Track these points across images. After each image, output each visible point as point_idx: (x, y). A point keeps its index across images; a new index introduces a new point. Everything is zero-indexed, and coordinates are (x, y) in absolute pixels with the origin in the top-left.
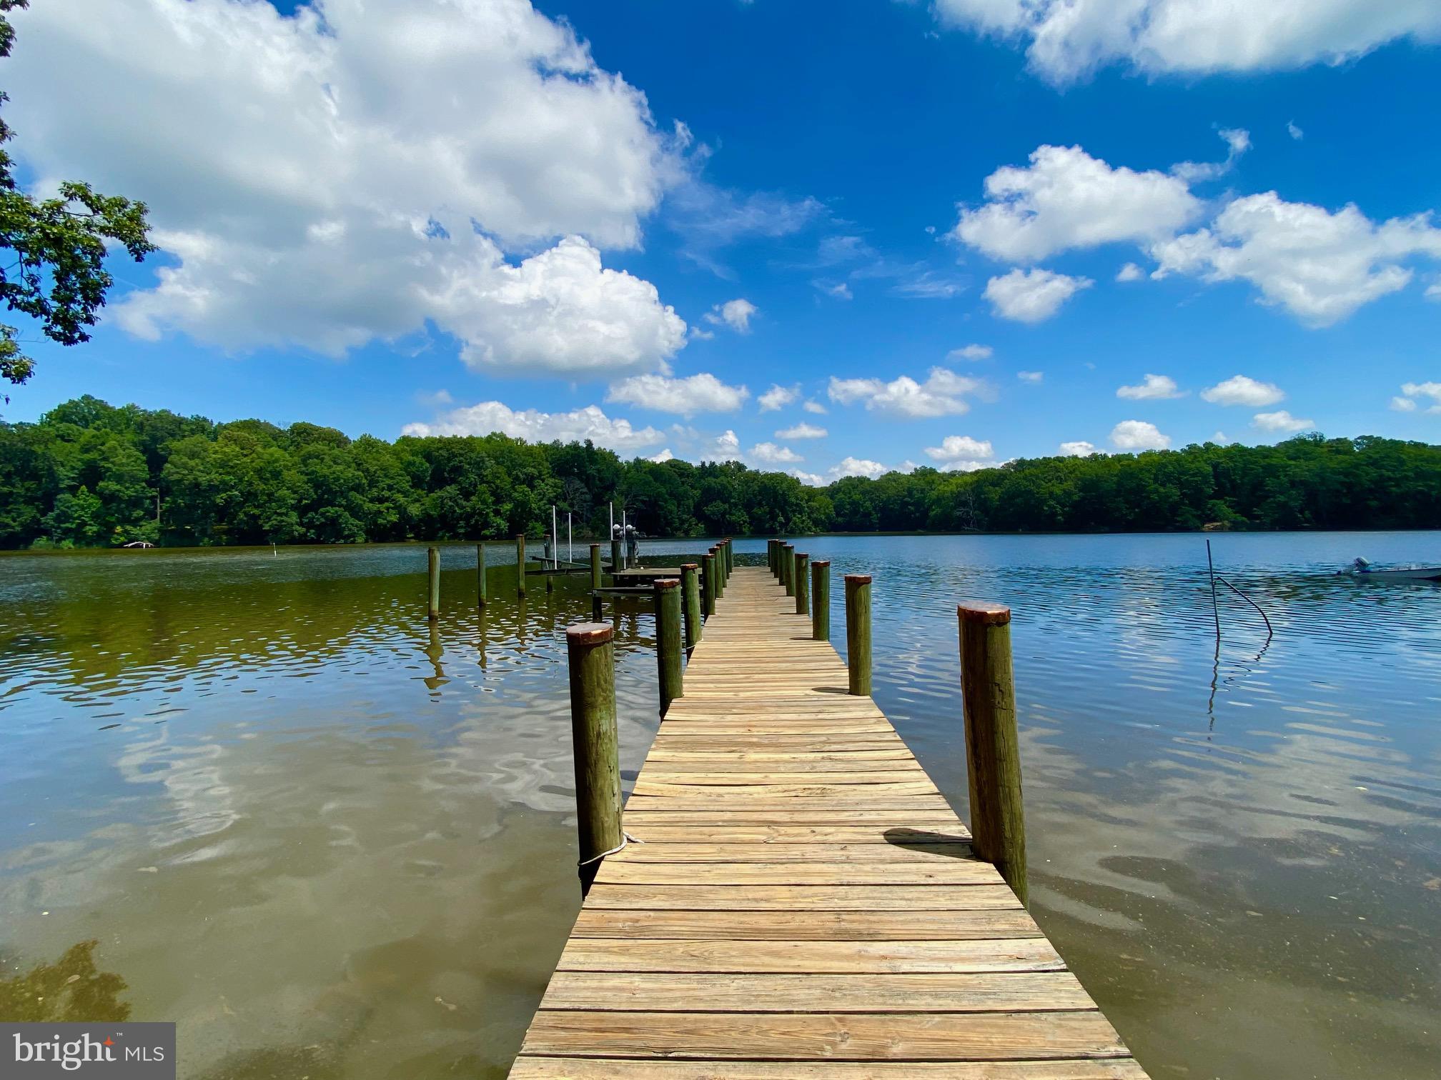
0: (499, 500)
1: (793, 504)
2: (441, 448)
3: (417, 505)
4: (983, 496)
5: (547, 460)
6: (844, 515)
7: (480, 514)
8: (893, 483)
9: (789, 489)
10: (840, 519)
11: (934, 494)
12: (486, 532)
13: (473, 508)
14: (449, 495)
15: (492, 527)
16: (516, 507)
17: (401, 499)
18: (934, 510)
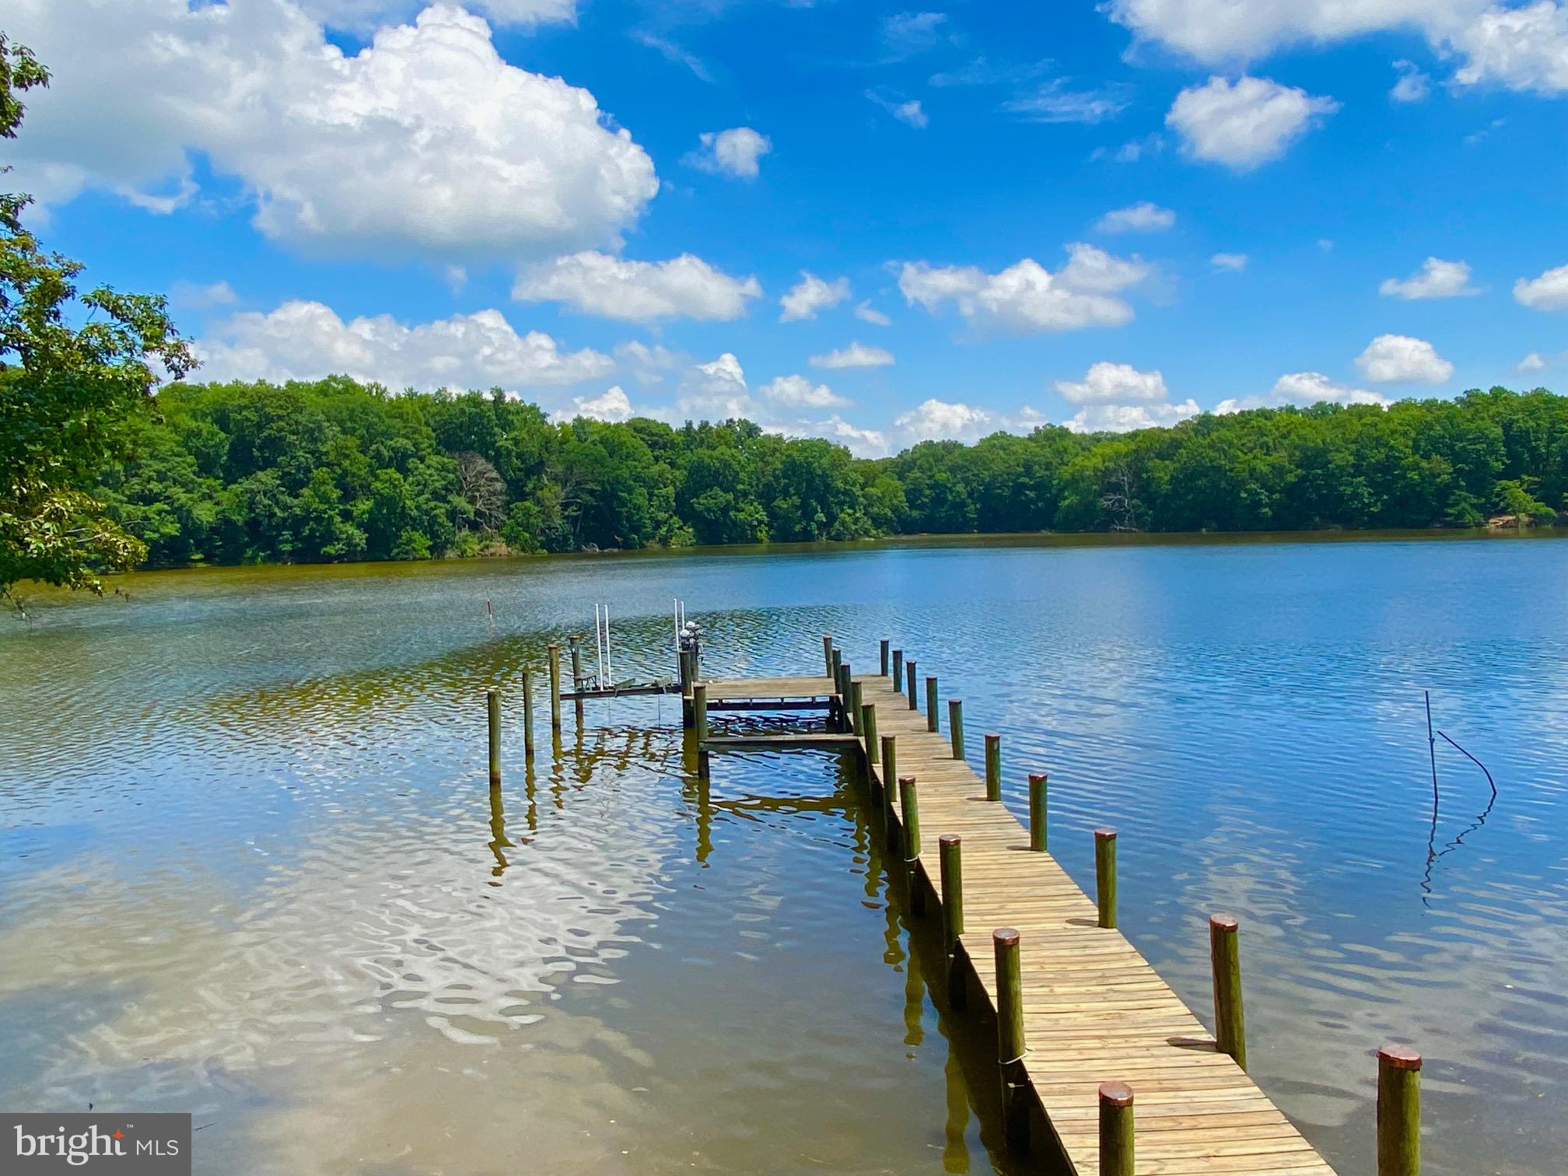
0: (348, 495)
1: (838, 492)
2: (246, 407)
3: (208, 504)
4: (1144, 476)
5: (427, 424)
6: (921, 507)
7: (319, 519)
8: (1001, 453)
9: (834, 466)
10: (915, 513)
11: (1066, 472)
12: (330, 550)
13: (307, 510)
14: (262, 487)
15: (338, 540)
16: (379, 505)
17: (183, 496)
18: (1066, 498)
